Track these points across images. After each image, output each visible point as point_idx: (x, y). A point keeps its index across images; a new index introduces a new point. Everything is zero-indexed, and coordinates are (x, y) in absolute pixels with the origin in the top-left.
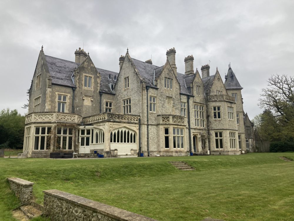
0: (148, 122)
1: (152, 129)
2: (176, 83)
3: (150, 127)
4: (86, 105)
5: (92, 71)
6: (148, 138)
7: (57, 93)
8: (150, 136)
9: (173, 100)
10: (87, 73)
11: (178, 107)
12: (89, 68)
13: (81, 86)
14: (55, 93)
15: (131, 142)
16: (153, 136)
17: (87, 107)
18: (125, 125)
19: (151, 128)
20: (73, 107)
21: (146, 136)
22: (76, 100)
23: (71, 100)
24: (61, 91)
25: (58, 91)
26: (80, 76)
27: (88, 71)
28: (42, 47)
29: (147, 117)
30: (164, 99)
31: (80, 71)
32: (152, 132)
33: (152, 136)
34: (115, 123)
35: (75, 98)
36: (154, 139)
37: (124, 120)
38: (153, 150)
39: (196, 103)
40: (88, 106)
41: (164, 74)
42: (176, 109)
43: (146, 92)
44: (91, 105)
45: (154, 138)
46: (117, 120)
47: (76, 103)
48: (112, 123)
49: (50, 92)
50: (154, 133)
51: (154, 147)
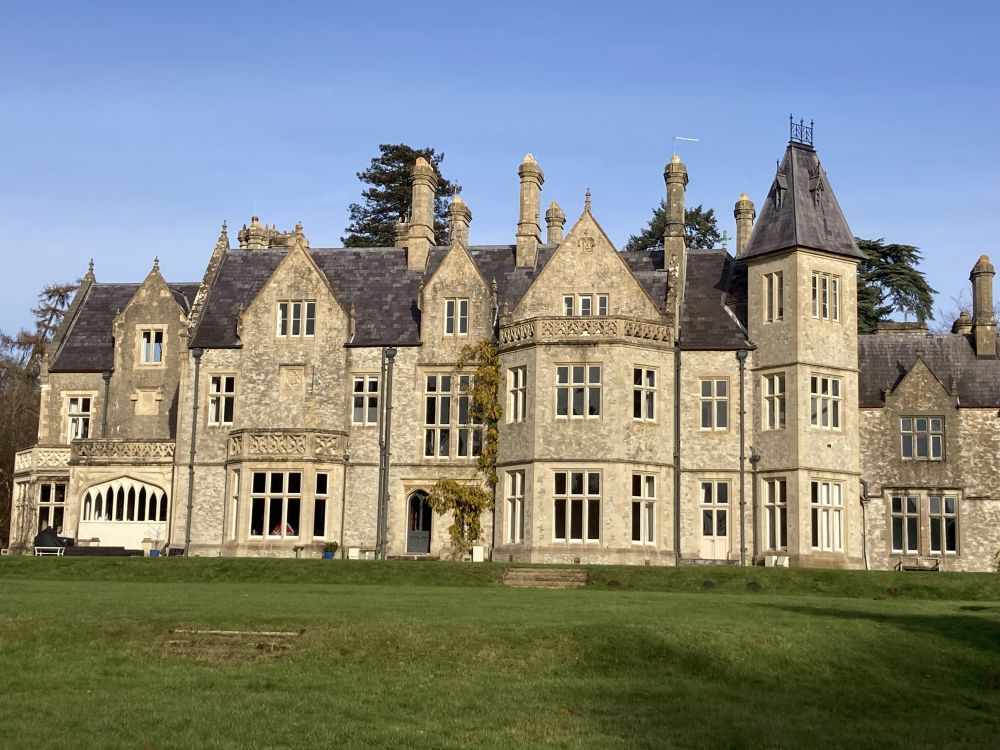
0: (192, 459)
1: (210, 479)
2: (330, 310)
3: (199, 472)
4: (142, 416)
5: (162, 312)
6: (190, 507)
7: (63, 394)
8: (199, 499)
9: (310, 372)
10: (146, 322)
11: (332, 395)
12: (155, 304)
13: (130, 362)
14: (59, 395)
15: (141, 517)
16: (214, 500)
17: (145, 420)
18: (125, 470)
19: (206, 475)
20: (105, 424)
21: (186, 501)
22: (115, 405)
23: (101, 406)
24: (74, 387)
25: (67, 389)
26: (126, 334)
27: (151, 314)
28: (92, 264)
29: (190, 442)
30: (267, 375)
31: (126, 321)
32: (207, 488)
33: (208, 498)
34: (93, 468)
35: (111, 400)
36: (217, 508)
37: (125, 457)
38: (209, 543)
39: (435, 365)
40: (148, 416)
41: (275, 292)
42: (321, 402)
43: (193, 366)
44: (157, 413)
45: (214, 504)
46: (104, 458)
47: (112, 412)
48: (85, 469)
49: (48, 393)
50: (215, 491)
51: (212, 532)
